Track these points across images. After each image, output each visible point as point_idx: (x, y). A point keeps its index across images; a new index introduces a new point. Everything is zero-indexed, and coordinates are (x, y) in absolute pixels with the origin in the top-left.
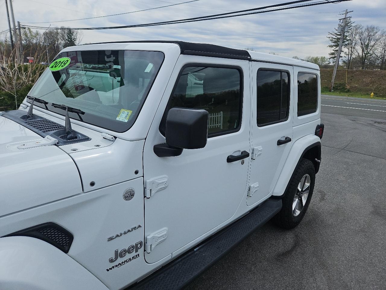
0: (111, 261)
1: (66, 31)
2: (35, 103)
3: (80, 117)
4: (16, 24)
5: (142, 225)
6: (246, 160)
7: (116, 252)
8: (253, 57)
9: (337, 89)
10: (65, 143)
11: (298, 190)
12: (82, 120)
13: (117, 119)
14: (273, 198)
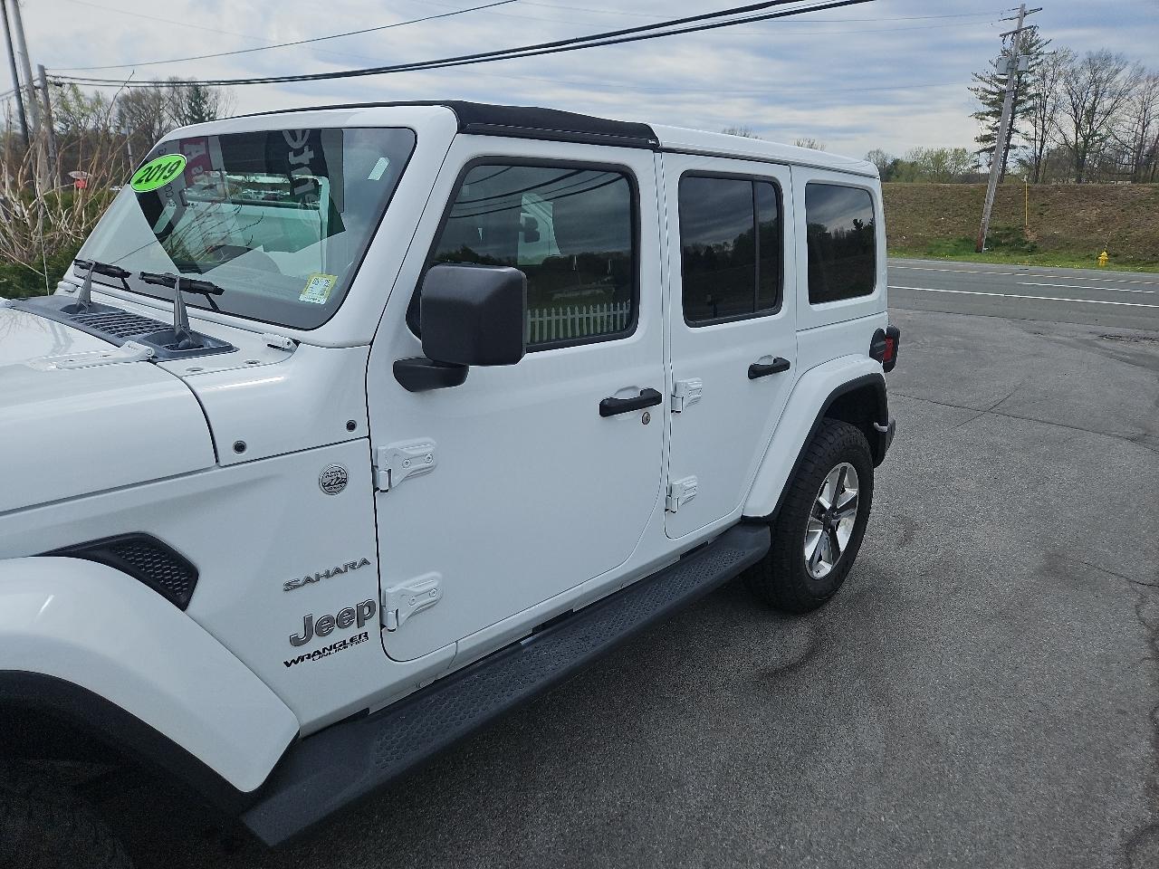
0: (296, 642)
1: (185, 91)
2: (96, 276)
3: (212, 303)
4: (36, 73)
5: (373, 560)
6: (655, 410)
7: (308, 621)
8: (664, 142)
9: (998, 244)
10: (173, 357)
11: (821, 508)
12: (215, 309)
13: (302, 298)
14: (745, 522)
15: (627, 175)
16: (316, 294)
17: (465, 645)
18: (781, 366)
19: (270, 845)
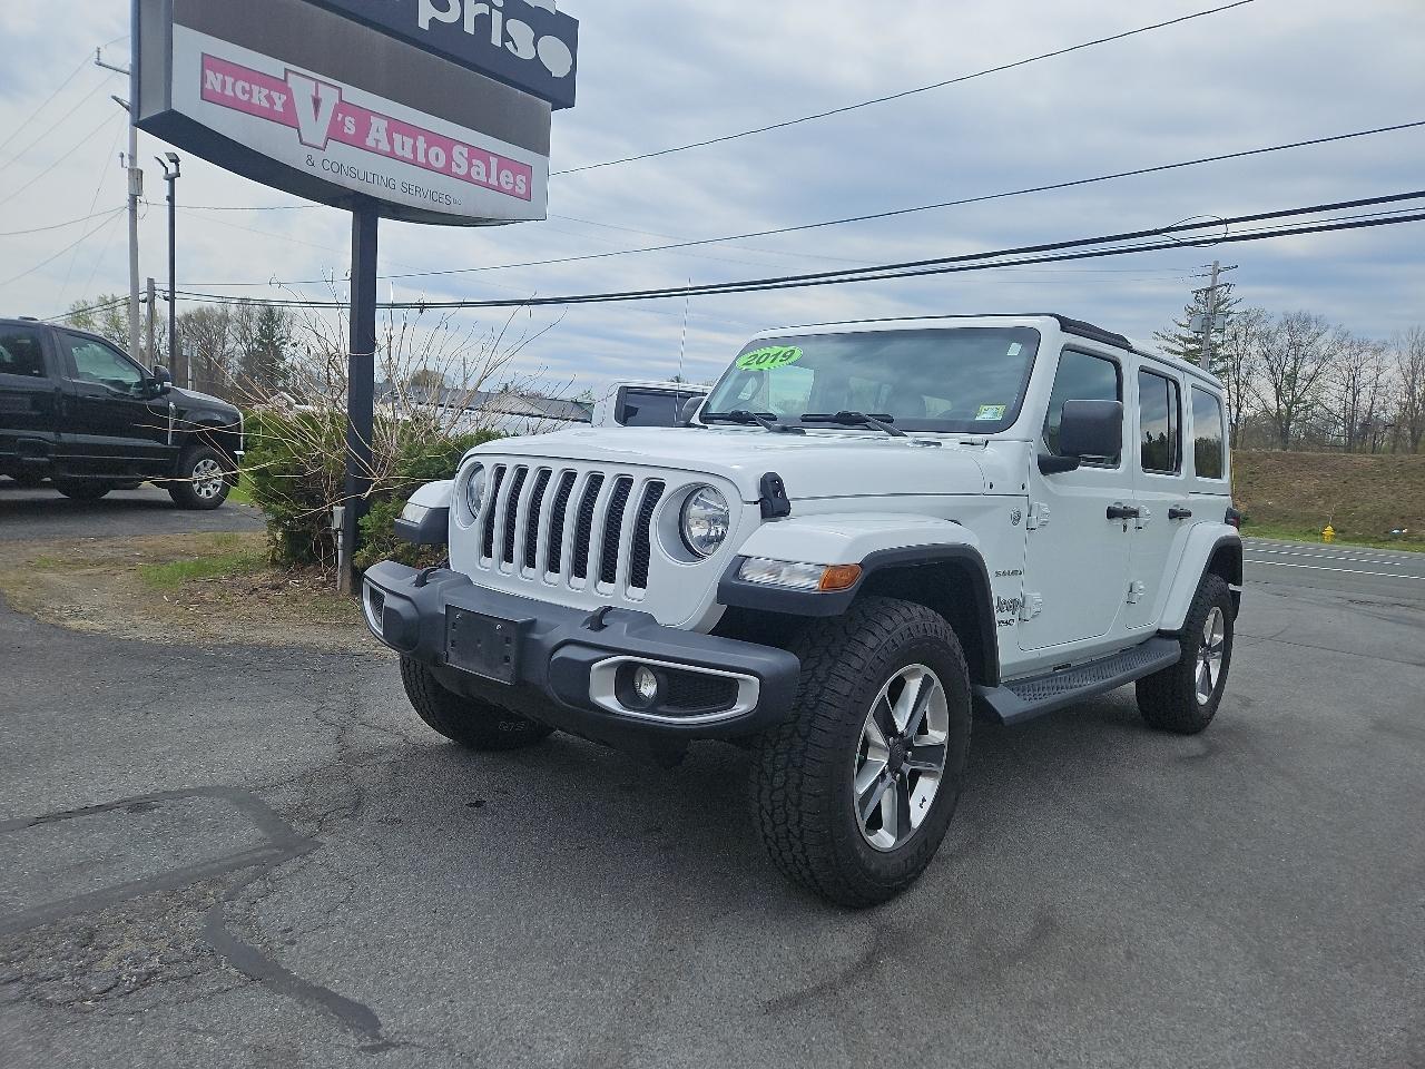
1: (257, 311)
4: (143, 286)
7: (999, 599)
11: (1204, 641)
13: (977, 419)
14: (1161, 634)
15: (1117, 364)
16: (992, 413)
17: (1043, 652)
18: (1185, 514)
19: (1002, 715)
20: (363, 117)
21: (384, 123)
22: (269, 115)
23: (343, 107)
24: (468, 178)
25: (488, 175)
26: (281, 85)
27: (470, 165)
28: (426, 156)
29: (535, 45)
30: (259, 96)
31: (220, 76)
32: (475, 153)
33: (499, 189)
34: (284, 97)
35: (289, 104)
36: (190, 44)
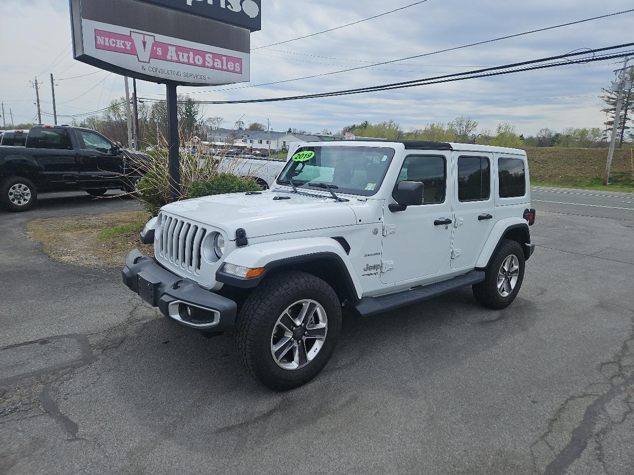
0: (365, 270)
5: (381, 253)
6: (449, 225)
7: (367, 266)
8: (454, 148)
9: (616, 181)
11: (504, 271)
13: (366, 189)
15: (443, 158)
16: (370, 187)
17: (398, 284)
18: (489, 217)
19: (362, 314)
20: (165, 47)
21: (174, 48)
22: (125, 51)
23: (156, 44)
24: (213, 67)
25: (222, 65)
26: (129, 38)
27: (214, 61)
28: (194, 60)
29: (241, 4)
30: (120, 44)
31: (103, 38)
32: (215, 56)
33: (227, 70)
34: (130, 43)
35: (133, 46)
36: (90, 26)
